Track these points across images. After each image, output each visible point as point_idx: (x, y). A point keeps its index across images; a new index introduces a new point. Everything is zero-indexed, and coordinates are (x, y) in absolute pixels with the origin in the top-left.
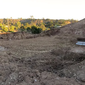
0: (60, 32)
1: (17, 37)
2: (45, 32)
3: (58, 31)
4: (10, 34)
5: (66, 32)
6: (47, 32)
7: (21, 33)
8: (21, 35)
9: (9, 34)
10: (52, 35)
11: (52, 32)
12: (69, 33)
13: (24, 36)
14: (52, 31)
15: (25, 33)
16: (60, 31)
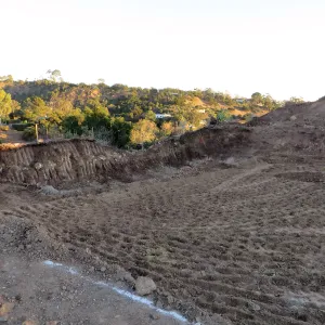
0: (250, 142)
1: (52, 165)
2: (173, 141)
3: (239, 138)
4: (15, 150)
5: (282, 142)
6: (181, 141)
7: (71, 147)
8: (72, 157)
9: (10, 150)
10: (209, 155)
11: (210, 143)
12: (298, 148)
13: (85, 159)
14: (212, 135)
15: (88, 144)
16: (253, 137)
